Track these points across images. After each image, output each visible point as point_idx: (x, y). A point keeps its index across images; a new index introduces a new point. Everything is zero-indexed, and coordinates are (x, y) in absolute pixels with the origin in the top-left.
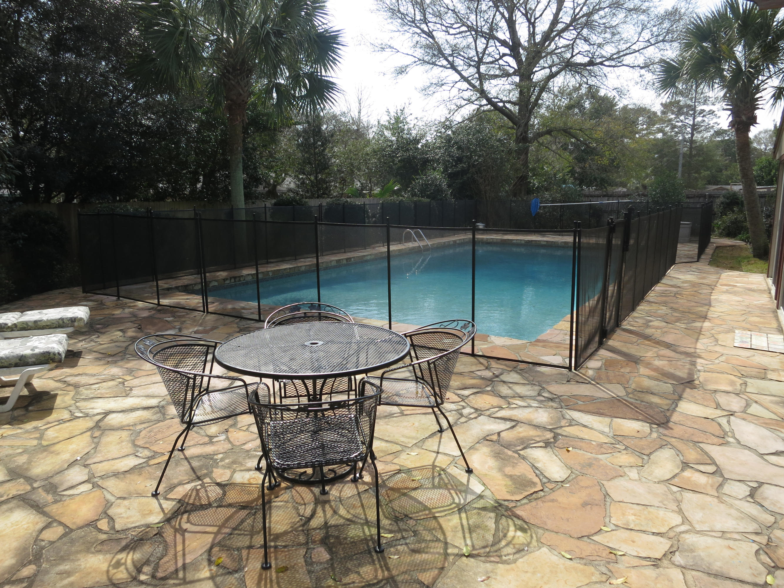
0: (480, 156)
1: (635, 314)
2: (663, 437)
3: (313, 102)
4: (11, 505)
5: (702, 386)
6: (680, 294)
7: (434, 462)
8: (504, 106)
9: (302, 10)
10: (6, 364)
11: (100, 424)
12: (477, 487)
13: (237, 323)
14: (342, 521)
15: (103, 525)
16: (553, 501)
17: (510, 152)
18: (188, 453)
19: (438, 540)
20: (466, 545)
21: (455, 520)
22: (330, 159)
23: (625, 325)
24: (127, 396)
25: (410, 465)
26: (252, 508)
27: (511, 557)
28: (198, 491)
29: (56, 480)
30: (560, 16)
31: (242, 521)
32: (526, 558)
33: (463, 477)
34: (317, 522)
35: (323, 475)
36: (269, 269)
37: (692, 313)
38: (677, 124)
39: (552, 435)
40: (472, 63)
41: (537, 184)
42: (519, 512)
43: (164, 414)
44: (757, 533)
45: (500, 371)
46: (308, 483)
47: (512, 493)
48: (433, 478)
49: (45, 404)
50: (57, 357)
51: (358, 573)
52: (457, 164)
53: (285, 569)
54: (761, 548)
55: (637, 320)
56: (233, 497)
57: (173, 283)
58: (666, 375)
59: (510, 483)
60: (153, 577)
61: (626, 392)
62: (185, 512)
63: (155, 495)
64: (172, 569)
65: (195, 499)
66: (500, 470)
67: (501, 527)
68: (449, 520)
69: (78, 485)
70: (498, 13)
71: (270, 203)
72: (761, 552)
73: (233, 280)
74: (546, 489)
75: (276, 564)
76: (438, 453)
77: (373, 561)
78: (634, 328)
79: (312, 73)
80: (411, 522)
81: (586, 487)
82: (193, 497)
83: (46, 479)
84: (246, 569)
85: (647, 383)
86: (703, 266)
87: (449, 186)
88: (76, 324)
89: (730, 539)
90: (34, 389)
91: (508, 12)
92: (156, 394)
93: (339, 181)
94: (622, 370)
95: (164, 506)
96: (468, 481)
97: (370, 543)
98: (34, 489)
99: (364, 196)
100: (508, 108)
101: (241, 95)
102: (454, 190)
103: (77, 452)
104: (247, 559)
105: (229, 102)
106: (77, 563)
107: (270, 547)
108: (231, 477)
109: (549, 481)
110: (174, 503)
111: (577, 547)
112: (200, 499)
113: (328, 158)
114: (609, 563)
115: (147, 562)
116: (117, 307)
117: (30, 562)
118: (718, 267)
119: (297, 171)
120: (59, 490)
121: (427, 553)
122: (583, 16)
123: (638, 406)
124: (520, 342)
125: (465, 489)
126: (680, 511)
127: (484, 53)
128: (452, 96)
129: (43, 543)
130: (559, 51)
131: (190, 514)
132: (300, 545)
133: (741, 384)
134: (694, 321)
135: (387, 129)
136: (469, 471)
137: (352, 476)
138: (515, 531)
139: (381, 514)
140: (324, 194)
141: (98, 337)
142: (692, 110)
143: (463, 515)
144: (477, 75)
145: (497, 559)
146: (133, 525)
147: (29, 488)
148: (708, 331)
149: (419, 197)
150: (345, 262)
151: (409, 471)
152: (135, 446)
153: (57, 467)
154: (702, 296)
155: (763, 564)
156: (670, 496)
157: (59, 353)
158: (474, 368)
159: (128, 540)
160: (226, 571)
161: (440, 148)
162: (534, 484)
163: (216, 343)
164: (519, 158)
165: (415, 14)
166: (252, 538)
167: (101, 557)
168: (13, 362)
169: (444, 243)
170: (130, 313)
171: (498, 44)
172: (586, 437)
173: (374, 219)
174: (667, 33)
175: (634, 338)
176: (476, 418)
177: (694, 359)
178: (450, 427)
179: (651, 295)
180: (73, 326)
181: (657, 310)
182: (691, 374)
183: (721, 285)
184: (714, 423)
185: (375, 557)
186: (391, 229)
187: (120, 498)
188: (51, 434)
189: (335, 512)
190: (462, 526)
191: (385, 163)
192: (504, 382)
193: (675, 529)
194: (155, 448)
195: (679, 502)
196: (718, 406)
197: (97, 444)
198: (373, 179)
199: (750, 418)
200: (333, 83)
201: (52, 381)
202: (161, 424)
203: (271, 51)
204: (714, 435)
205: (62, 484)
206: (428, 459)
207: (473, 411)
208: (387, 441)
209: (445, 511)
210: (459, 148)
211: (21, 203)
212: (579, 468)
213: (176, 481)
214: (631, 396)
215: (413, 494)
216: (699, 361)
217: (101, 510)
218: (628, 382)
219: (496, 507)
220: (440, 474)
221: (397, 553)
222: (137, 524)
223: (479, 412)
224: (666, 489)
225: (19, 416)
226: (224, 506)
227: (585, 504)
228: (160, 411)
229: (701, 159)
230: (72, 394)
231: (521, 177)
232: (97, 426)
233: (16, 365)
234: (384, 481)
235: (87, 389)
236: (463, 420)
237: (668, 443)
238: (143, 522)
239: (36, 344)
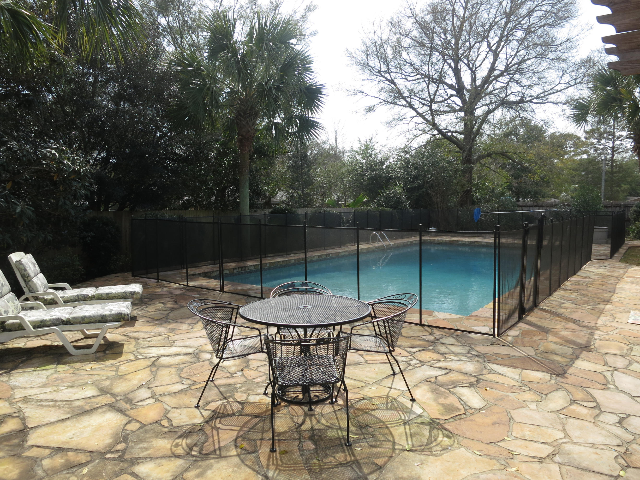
0: (432, 175)
1: (551, 298)
2: (559, 383)
3: (302, 137)
4: (105, 409)
5: (596, 349)
6: (591, 284)
7: (388, 394)
8: (452, 135)
9: (295, 70)
10: (93, 321)
11: (155, 363)
12: (417, 410)
13: (245, 300)
14: (323, 427)
15: (165, 423)
16: (471, 420)
17: (457, 171)
18: (217, 382)
19: (389, 441)
20: (408, 444)
21: (401, 429)
22: (313, 177)
23: (542, 306)
24: (171, 346)
25: (371, 395)
26: (262, 417)
27: (439, 452)
28: (225, 406)
29: (131, 396)
30: (496, 65)
31: (256, 425)
32: (449, 453)
33: (409, 404)
34: (307, 426)
35: (310, 399)
36: (267, 262)
37: (599, 298)
38: (599, 146)
39: (476, 379)
40: (426, 103)
41: (479, 197)
42: (446, 426)
43: (198, 358)
44: (619, 446)
45: (441, 336)
46: (300, 403)
47: (443, 415)
48: (387, 403)
49: (117, 350)
50: (126, 317)
51: (334, 457)
52: (414, 181)
53: (285, 452)
54: (620, 455)
55: (552, 302)
56: (248, 410)
57: (197, 271)
58: (569, 341)
59: (442, 408)
60: (200, 453)
61: (536, 352)
62: (218, 417)
63: (197, 407)
64: (212, 449)
65: (224, 410)
66: (435, 400)
67: (433, 434)
68: (397, 429)
69: (145, 399)
70: (446, 64)
71: (268, 211)
72: (619, 457)
73: (240, 270)
74: (467, 413)
75: (280, 450)
76: (391, 388)
77: (344, 451)
78: (549, 308)
79: (302, 115)
80: (371, 430)
81: (497, 413)
82: (222, 409)
83: (124, 395)
84: (260, 451)
85: (553, 347)
86: (614, 262)
87: (408, 198)
88: (135, 296)
89: (597, 448)
90: (108, 340)
91: (454, 63)
92: (191, 345)
93: (320, 194)
94: (535, 338)
95: (203, 414)
96: (412, 406)
97: (342, 440)
98: (117, 400)
99: (340, 206)
100: (454, 137)
101: (249, 131)
102: (411, 201)
103: (142, 380)
104: (260, 446)
105: (240, 137)
106: (151, 444)
107: (276, 440)
108: (247, 398)
109: (470, 408)
110: (210, 412)
111: (486, 448)
112: (227, 410)
113: (312, 177)
114: (507, 459)
115: (196, 445)
116: (158, 287)
117: (121, 442)
118: (627, 263)
119: (287, 187)
120: (133, 402)
121: (381, 448)
122: (515, 65)
123: (543, 362)
124: (458, 316)
125: (410, 411)
126: (564, 430)
127: (435, 94)
128: (410, 128)
129: (128, 432)
130: (497, 91)
131: (221, 419)
132: (295, 439)
133: (628, 350)
134: (599, 304)
135: (358, 154)
136: (413, 400)
137: (330, 401)
138: (443, 437)
139: (350, 423)
140: (308, 204)
141: (147, 307)
142: (611, 135)
143: (407, 427)
144: (430, 112)
145: (429, 453)
146: (185, 424)
147: (114, 400)
148: (609, 311)
149: (383, 207)
150: (325, 257)
151: (370, 399)
152: (181, 377)
153: (130, 388)
154: (609, 286)
155: (619, 464)
156: (558, 421)
157: (127, 314)
158: (421, 334)
159: (182, 432)
160: (246, 452)
161: (400, 168)
162: (459, 410)
163: (239, 306)
164: (464, 176)
165: (380, 67)
166: (263, 434)
167: (166, 441)
168: (98, 319)
169: (403, 243)
170: (167, 291)
171: (446, 87)
172: (501, 381)
173: (347, 224)
174: (584, 76)
175: (547, 315)
176: (420, 367)
177: (593, 331)
178: (401, 372)
179: (567, 284)
180: (132, 298)
181: (570, 295)
182: (589, 341)
183: (627, 277)
184: (600, 375)
185: (345, 448)
186: (360, 231)
187: (174, 408)
188: (123, 368)
189: (318, 422)
190: (406, 433)
191: (357, 180)
192: (443, 343)
193: (558, 441)
194: (194, 379)
195: (564, 425)
196: (606, 364)
197: (155, 375)
198: (347, 193)
199: (630, 373)
200: (317, 123)
201: (119, 335)
202: (196, 364)
203: (272, 101)
204: (598, 383)
205: (135, 398)
206: (384, 392)
207: (418, 362)
208: (355, 380)
209: (394, 423)
210: (416, 168)
211: (91, 211)
212: (493, 401)
213: (210, 399)
214: (539, 355)
215: (372, 413)
216: (597, 332)
217: (162, 414)
218: (538, 346)
219: (430, 423)
220: (392, 402)
221: (360, 446)
222: (187, 423)
223: (422, 363)
224: (556, 416)
225: (100, 357)
226: (244, 415)
227: (494, 424)
228: (195, 357)
229: (621, 175)
230: (134, 343)
231: (466, 191)
232: (153, 364)
233: (100, 322)
234: (352, 404)
235: (143, 341)
236: (410, 368)
237: (562, 387)
238: (190, 423)
239: (112, 308)
